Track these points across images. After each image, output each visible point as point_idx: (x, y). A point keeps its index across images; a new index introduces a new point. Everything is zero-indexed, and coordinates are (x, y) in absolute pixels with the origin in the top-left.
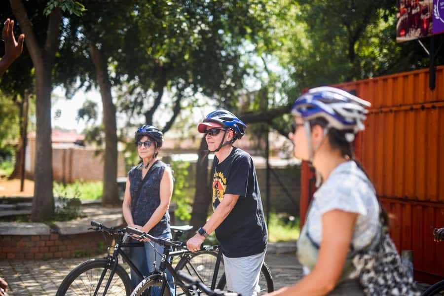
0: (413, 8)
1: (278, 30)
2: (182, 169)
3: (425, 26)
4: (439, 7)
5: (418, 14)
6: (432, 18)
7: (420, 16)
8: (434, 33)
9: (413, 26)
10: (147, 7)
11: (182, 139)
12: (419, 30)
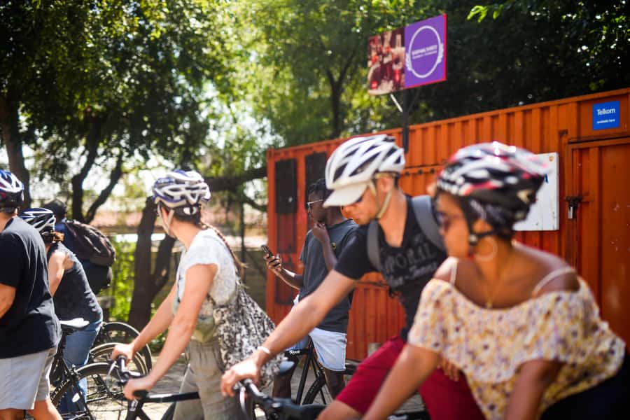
0: (384, 56)
1: (242, 73)
2: (127, 254)
3: (397, 78)
4: (411, 56)
5: (390, 64)
6: (403, 70)
7: (391, 66)
8: (406, 87)
9: (385, 77)
10: (62, 49)
11: (128, 212)
12: (391, 82)
